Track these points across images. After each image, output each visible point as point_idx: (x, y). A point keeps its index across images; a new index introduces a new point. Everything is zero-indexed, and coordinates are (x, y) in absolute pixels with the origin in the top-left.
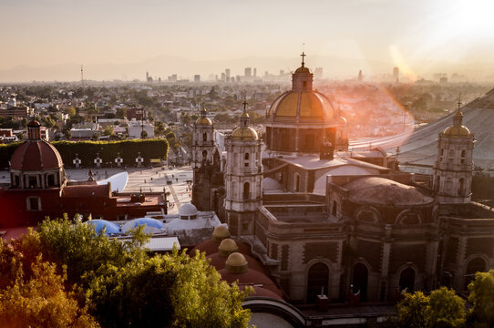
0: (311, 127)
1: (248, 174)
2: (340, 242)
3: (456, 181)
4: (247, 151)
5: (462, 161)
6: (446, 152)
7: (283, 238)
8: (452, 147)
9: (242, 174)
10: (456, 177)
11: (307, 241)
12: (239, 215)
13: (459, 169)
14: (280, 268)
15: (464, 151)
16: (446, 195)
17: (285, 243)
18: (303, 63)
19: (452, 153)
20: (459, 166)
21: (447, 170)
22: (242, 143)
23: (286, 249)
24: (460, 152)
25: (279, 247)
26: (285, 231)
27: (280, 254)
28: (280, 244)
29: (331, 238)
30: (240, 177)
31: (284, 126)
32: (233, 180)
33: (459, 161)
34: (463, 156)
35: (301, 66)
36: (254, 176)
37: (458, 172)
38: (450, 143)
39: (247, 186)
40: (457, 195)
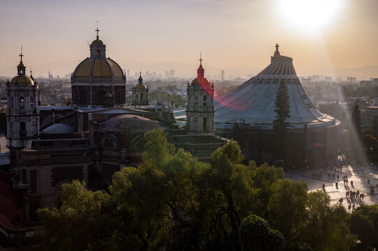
0: (102, 84)
1: (22, 115)
2: (85, 167)
3: (201, 120)
4: (22, 94)
5: (205, 104)
6: (192, 97)
7: (30, 163)
8: (197, 93)
9: (18, 114)
10: (201, 116)
11: (55, 166)
12: (17, 151)
13: (202, 110)
14: (30, 191)
15: (205, 96)
16: (195, 132)
17: (32, 168)
18: (98, 37)
19: (196, 98)
20: (201, 108)
21: (194, 112)
22: (15, 88)
23: (34, 173)
24: (202, 97)
25: (28, 172)
26: (32, 157)
27: (29, 178)
28: (29, 169)
29: (75, 163)
30: (15, 117)
31: (81, 84)
32: (11, 121)
33: (202, 105)
34: (205, 99)
35: (96, 39)
36: (29, 116)
37: (201, 112)
38: (195, 90)
39: (23, 125)
40: (202, 131)
